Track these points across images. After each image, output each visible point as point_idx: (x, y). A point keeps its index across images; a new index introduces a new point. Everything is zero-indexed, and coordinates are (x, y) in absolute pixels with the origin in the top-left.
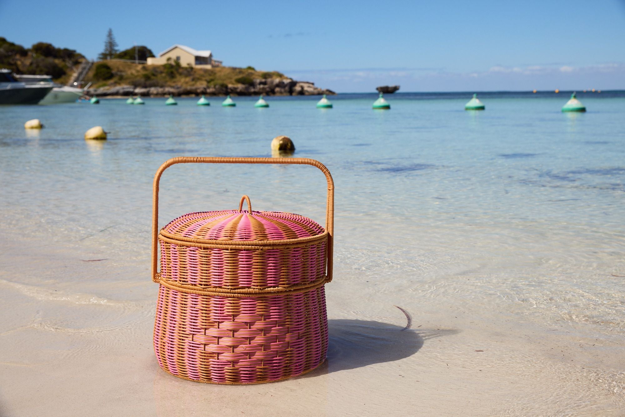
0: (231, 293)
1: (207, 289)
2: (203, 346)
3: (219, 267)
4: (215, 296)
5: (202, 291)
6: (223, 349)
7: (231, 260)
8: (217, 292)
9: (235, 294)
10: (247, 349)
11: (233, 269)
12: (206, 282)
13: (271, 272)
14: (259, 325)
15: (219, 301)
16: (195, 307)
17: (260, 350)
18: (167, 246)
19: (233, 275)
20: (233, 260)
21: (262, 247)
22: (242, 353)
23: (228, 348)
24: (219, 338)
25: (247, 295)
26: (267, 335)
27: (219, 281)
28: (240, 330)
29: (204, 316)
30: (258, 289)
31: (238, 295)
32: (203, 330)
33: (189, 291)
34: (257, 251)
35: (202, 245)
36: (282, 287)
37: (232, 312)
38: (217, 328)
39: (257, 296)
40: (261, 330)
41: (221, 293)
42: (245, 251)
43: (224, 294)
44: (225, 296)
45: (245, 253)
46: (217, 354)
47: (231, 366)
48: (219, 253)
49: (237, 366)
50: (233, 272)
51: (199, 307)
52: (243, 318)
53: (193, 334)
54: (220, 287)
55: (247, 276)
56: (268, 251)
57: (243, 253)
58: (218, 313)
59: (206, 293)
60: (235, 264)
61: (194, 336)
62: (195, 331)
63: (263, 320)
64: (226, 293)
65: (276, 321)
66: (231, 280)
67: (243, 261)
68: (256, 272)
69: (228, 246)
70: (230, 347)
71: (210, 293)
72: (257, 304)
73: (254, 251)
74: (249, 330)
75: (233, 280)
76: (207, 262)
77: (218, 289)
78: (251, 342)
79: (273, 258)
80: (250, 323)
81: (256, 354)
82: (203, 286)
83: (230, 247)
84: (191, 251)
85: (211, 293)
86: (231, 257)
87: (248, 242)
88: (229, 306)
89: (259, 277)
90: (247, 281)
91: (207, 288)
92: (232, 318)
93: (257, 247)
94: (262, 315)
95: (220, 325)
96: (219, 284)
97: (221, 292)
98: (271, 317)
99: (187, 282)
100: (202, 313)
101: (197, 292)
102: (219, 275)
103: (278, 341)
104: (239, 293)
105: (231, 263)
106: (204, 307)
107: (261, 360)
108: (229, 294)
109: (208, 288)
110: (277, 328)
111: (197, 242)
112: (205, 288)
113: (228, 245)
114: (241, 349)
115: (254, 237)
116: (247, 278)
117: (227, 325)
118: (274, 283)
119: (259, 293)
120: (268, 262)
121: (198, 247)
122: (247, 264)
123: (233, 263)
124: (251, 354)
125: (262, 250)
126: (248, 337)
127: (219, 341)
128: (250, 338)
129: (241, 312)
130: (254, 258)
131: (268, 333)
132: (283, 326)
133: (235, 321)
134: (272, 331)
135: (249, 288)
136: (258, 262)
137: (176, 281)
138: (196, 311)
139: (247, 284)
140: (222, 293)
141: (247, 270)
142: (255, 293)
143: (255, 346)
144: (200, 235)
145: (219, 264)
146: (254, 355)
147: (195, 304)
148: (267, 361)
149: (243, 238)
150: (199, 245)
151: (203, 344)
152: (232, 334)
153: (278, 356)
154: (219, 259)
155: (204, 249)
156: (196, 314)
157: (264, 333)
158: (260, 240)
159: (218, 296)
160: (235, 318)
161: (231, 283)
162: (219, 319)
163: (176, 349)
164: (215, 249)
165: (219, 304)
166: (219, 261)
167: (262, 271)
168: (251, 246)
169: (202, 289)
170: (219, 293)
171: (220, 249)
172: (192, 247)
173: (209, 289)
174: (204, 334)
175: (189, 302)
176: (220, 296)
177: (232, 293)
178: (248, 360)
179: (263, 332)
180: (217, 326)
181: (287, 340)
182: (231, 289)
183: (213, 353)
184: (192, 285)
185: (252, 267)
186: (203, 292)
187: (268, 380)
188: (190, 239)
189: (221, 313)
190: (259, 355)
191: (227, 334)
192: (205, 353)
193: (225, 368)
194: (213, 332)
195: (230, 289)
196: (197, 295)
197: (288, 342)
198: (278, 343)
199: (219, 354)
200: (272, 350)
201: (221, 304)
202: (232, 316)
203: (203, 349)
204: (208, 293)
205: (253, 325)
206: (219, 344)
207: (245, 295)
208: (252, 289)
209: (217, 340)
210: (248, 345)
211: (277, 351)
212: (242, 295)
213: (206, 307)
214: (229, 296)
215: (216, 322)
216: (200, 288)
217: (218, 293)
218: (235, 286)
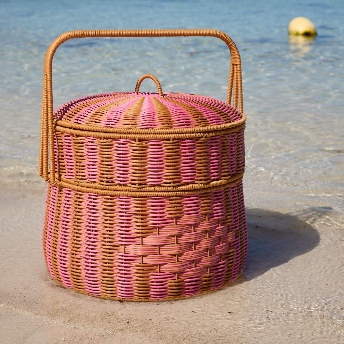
0: (173, 191)
1: (144, 189)
2: (141, 258)
3: (157, 162)
4: (153, 197)
5: (136, 191)
6: (165, 259)
7: (172, 152)
8: (156, 192)
9: (178, 193)
10: (193, 255)
11: (175, 162)
12: (141, 180)
13: (214, 163)
14: (204, 226)
15: (158, 202)
16: (126, 212)
17: (206, 255)
18: (78, 140)
19: (175, 169)
20: (175, 152)
21: (206, 134)
22: (188, 261)
23: (171, 257)
24: (160, 246)
25: (191, 192)
26: (211, 237)
27: (157, 178)
28: (184, 234)
29: (140, 222)
30: (203, 184)
31: (182, 193)
32: (140, 239)
33: (118, 193)
34: (201, 139)
35: (138, 136)
36: (224, 179)
37: (174, 214)
38: (157, 234)
39: (199, 192)
40: (206, 232)
41: (161, 193)
42: (187, 140)
43: (165, 193)
44: (167, 195)
45: (188, 143)
46: (158, 266)
47: (176, 278)
48: (157, 145)
49: (182, 278)
50: (175, 166)
51: (132, 210)
52: (187, 219)
53: (125, 245)
54: (159, 185)
55: (190, 169)
56: (211, 139)
57: (185, 143)
58: (158, 217)
59: (142, 194)
60: (177, 156)
61: (126, 247)
62: (130, 240)
63: (207, 220)
64: (167, 192)
65: (219, 219)
66: (172, 175)
67: (185, 153)
68: (199, 164)
69: (170, 135)
70: (174, 255)
71: (147, 193)
72: (200, 202)
73: (199, 139)
74: (193, 233)
75: (175, 175)
76: (141, 156)
77: (157, 188)
78: (196, 247)
79: (216, 146)
80: (194, 224)
81: (202, 260)
82: (137, 186)
83: (172, 136)
84: (119, 144)
85: (149, 193)
86: (173, 149)
87: (192, 130)
88: (170, 207)
89: (203, 170)
90: (191, 176)
91: (143, 188)
92: (174, 221)
93: (201, 134)
94: (205, 214)
95: (160, 231)
96: (157, 182)
97: (161, 192)
98: (215, 215)
99: (112, 182)
100: (137, 218)
101: (130, 193)
102: (157, 171)
103: (222, 242)
104: (182, 191)
105: (172, 156)
106: (139, 211)
107: (207, 267)
108: (171, 193)
109: (145, 187)
110: (220, 227)
111: (129, 132)
112: (141, 188)
113: (169, 134)
114: (188, 255)
115: (195, 123)
116: (190, 172)
117: (168, 230)
118: (217, 176)
119: (204, 189)
120: (211, 151)
121: (130, 139)
122: (190, 156)
123: (175, 156)
124: (197, 262)
125: (206, 137)
126: (193, 242)
127: (160, 249)
128: (195, 242)
129: (185, 213)
130: (197, 148)
131: (213, 234)
132: (224, 225)
133: (178, 224)
134: (216, 232)
135: (193, 183)
136: (201, 153)
137: (94, 182)
138: (128, 216)
139: (190, 179)
140: (163, 192)
141: (190, 163)
142: (200, 189)
143: (201, 252)
144: (129, 124)
145: (157, 158)
146: (200, 262)
147: (126, 209)
148: (214, 267)
149: (183, 125)
150: (133, 136)
151: (140, 256)
152: (176, 241)
153: (222, 260)
154: (157, 152)
155: (140, 140)
156: (128, 220)
157: (209, 235)
158: (204, 126)
159: (157, 196)
160: (177, 221)
161: (173, 179)
162: (159, 224)
163: (99, 264)
164: (153, 140)
165: (158, 206)
166: (157, 155)
167: (205, 163)
168: (195, 134)
169: (137, 189)
170: (159, 193)
171: (160, 140)
172: (121, 140)
173: (145, 189)
174: (141, 243)
175: (117, 207)
176: (160, 196)
177: (175, 191)
178: (194, 268)
179: (208, 234)
180: (157, 232)
181: (230, 239)
182: (174, 187)
183: (154, 265)
184: (120, 185)
185: (196, 158)
186: (138, 194)
187: (211, 289)
188: (115, 130)
189: (160, 217)
190: (206, 261)
191: (170, 241)
192: (143, 266)
193: (168, 281)
194: (151, 240)
195: (172, 186)
196: (128, 197)
197: (230, 243)
198: (221, 245)
199: (161, 265)
200: (216, 253)
201: (161, 206)
202: (175, 219)
203: (141, 261)
204: (145, 193)
205: (197, 227)
206: (160, 253)
207: (189, 192)
208: (197, 185)
209: (158, 249)
210: (194, 251)
211: (221, 254)
212: (185, 192)
213: (142, 211)
214: (171, 195)
215: (156, 227)
216: (133, 188)
217: (157, 193)
218: (178, 182)
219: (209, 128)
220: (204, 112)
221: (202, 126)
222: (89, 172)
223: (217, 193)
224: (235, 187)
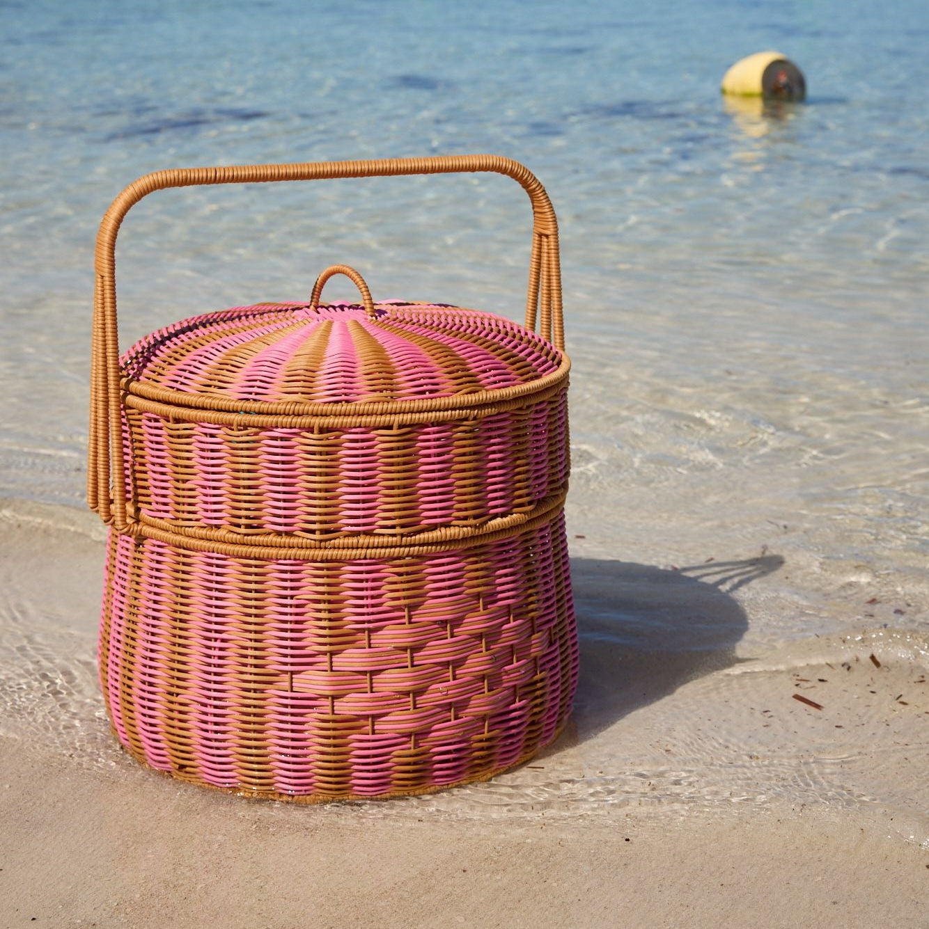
0: (401, 546)
1: (332, 541)
2: (328, 702)
3: (364, 478)
4: (355, 559)
5: (316, 548)
6: (385, 703)
7: (398, 456)
8: (362, 548)
9: (412, 549)
10: (450, 692)
11: (404, 479)
12: (326, 522)
13: (495, 476)
14: (475, 623)
15: (368, 572)
16: (292, 597)
17: (479, 691)
18: (178, 430)
19: (405, 495)
20: (404, 456)
21: (476, 411)
22: (438, 706)
23: (399, 699)
24: (373, 673)
25: (443, 547)
26: (492, 647)
27: (364, 517)
28: (428, 645)
29: (325, 619)
30: (471, 526)
31: (421, 548)
32: (327, 658)
33: (273, 551)
34: (465, 423)
35: (317, 422)
36: (520, 513)
37: (405, 598)
38: (367, 645)
39: (460, 547)
40: (479, 636)
41: (374, 551)
42: (433, 426)
43: (383, 551)
44: (386, 556)
45: (434, 433)
46: (370, 719)
47: (411, 745)
48: (363, 441)
49: (425, 745)
50: (405, 487)
51: (306, 593)
52: (435, 609)
53: (292, 673)
54: (369, 533)
55: (441, 494)
56: (488, 420)
57: (428, 433)
58: (367, 606)
59: (329, 553)
60: (409, 465)
61: (294, 676)
62: (304, 661)
63: (481, 608)
64: (387, 547)
65: (509, 606)
66: (399, 510)
67: (429, 456)
68: (461, 482)
69: (393, 417)
70: (407, 694)
71: (340, 552)
72: (465, 568)
73: (458, 423)
74: (450, 640)
75: (405, 509)
76: (327, 467)
77: (363, 540)
78: (457, 672)
79: (499, 436)
80: (452, 621)
81: (472, 702)
82: (317, 536)
83: (397, 419)
84: (275, 439)
85: (345, 552)
86: (398, 448)
87: (443, 402)
88: (395, 583)
89: (470, 494)
90: (441, 509)
91: (330, 540)
92: (406, 613)
93: (465, 411)
94: (477, 596)
95: (372, 637)
96: (364, 525)
97: (373, 548)
98: (500, 596)
99: (260, 526)
100: (319, 611)
101: (302, 552)
102: (364, 501)
103: (517, 658)
104: (423, 545)
105: (398, 464)
106: (323, 593)
107: (483, 718)
108: (397, 549)
109: (335, 539)
110: (512, 624)
111: (296, 413)
112: (326, 540)
113: (391, 414)
114: (438, 693)
115: (450, 385)
116: (441, 501)
117: (392, 636)
118: (502, 506)
119: (473, 538)
120: (488, 449)
121: (300, 428)
122: (439, 463)
123: (405, 464)
124: (458, 706)
125: (475, 418)
126: (448, 662)
127: (374, 681)
128: (453, 662)
129: (429, 594)
130: (457, 443)
131: (495, 642)
132: (521, 617)
133: (413, 620)
134: (503, 636)
135: (447, 525)
136: (464, 455)
137: (218, 527)
138: (297, 606)
139: (441, 516)
140: (377, 548)
141: (440, 479)
142: (465, 539)
143: (469, 683)
144: (297, 393)
145: (363, 470)
146: (465, 707)
147: (292, 589)
148: (499, 718)
149: (423, 392)
150: (306, 421)
151: (326, 697)
152: (409, 660)
153: (517, 700)
154: (363, 456)
155: (322, 430)
156: (297, 614)
157: (486, 643)
158: (470, 393)
159: (365, 558)
160: (412, 613)
161: (401, 517)
162: (369, 622)
163: (233, 719)
164: (353, 430)
165: (367, 580)
166: (363, 462)
167: (475, 477)
168: (450, 412)
169: (317, 543)
170: (369, 551)
171: (369, 428)
172: (279, 430)
173: (337, 541)
174: (328, 668)
175: (273, 584)
176: (371, 559)
177: (405, 546)
178: (453, 722)
179: (484, 640)
180: (366, 642)
181: (535, 651)
182: (402, 535)
183: (359, 717)
184: (279, 534)
185: (453, 468)
186: (319, 553)
187: (495, 768)
188: (265, 407)
189: (373, 606)
190: (479, 705)
191: (397, 661)
192: (334, 721)
193: (394, 753)
194: (351, 659)
195: (399, 534)
196: (298, 562)
197: (535, 659)
198: (515, 664)
199: (375, 717)
200: (505, 685)
201: (374, 580)
202: (406, 610)
203: (329, 709)
204: (335, 552)
205: (458, 626)
206: (374, 690)
207: (439, 547)
208: (457, 529)
209: (368, 681)
210: (452, 682)
211: (514, 686)
212: (430, 547)
213: (329, 593)
214: (396, 555)
215: (363, 630)
216: (309, 541)
217: (364, 551)
218: (411, 525)
219: (482, 396)
220: (470, 357)
221: (467, 394)
222: (206, 503)
223: (504, 545)
224: (547, 527)
